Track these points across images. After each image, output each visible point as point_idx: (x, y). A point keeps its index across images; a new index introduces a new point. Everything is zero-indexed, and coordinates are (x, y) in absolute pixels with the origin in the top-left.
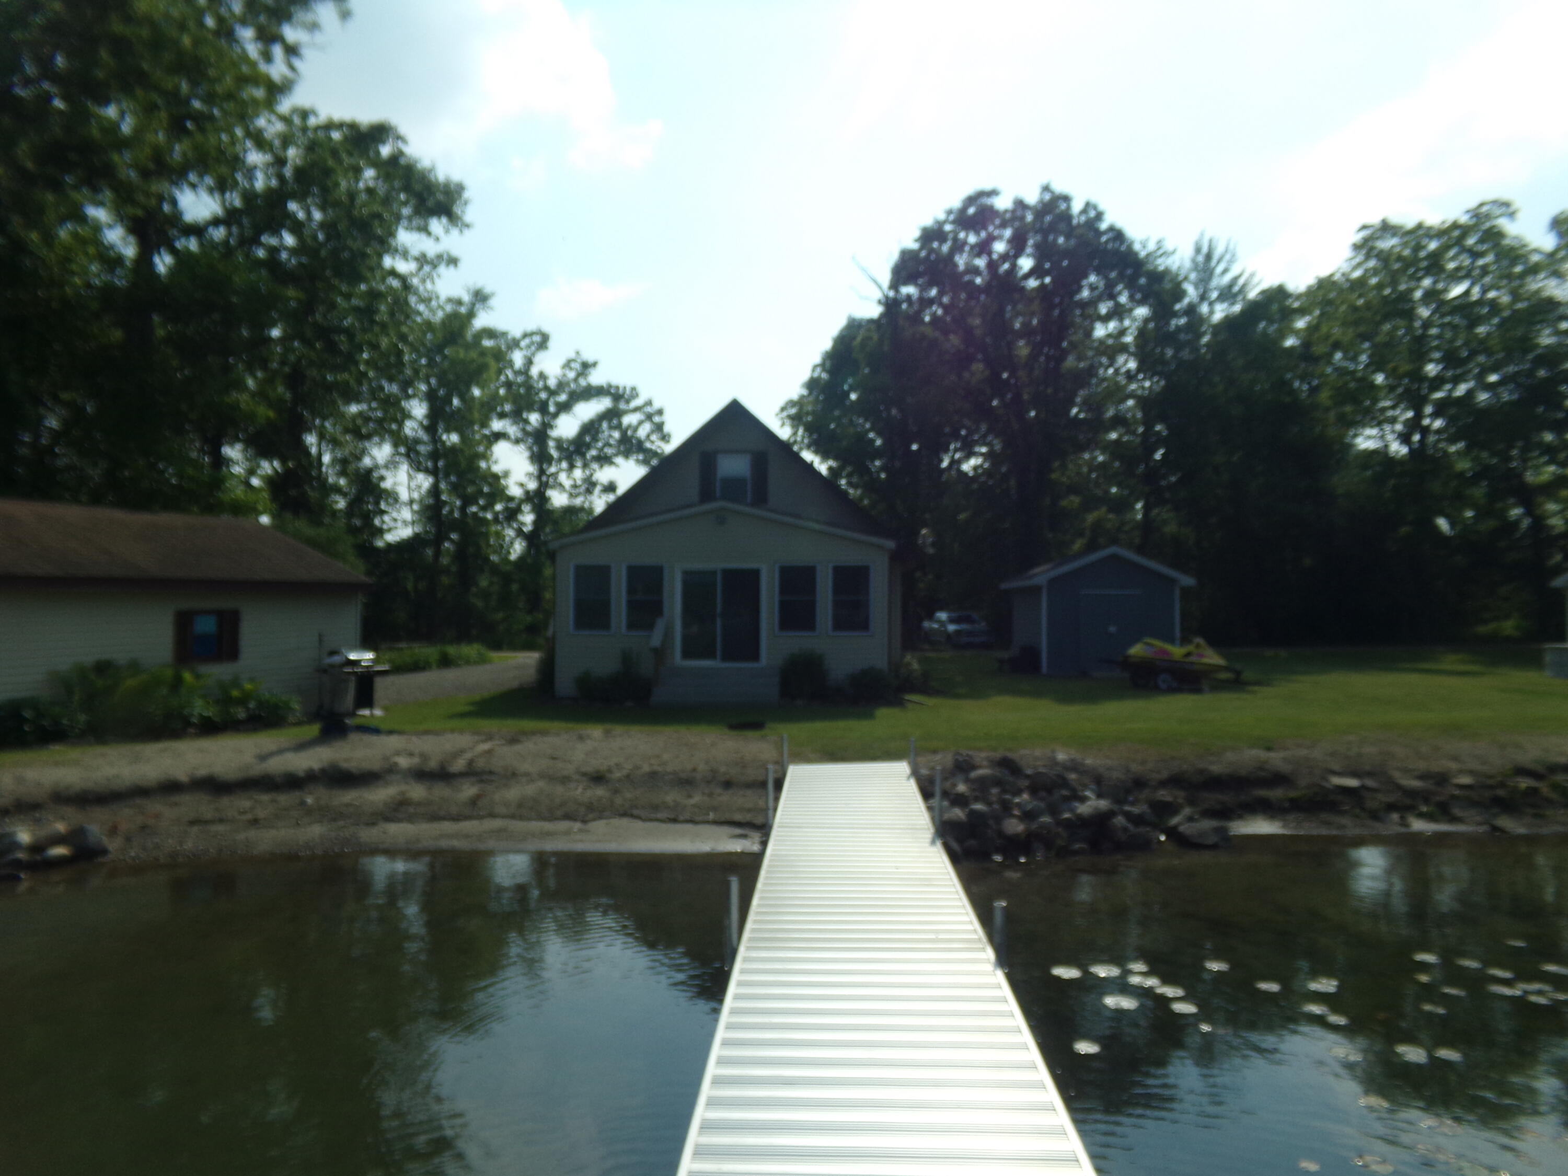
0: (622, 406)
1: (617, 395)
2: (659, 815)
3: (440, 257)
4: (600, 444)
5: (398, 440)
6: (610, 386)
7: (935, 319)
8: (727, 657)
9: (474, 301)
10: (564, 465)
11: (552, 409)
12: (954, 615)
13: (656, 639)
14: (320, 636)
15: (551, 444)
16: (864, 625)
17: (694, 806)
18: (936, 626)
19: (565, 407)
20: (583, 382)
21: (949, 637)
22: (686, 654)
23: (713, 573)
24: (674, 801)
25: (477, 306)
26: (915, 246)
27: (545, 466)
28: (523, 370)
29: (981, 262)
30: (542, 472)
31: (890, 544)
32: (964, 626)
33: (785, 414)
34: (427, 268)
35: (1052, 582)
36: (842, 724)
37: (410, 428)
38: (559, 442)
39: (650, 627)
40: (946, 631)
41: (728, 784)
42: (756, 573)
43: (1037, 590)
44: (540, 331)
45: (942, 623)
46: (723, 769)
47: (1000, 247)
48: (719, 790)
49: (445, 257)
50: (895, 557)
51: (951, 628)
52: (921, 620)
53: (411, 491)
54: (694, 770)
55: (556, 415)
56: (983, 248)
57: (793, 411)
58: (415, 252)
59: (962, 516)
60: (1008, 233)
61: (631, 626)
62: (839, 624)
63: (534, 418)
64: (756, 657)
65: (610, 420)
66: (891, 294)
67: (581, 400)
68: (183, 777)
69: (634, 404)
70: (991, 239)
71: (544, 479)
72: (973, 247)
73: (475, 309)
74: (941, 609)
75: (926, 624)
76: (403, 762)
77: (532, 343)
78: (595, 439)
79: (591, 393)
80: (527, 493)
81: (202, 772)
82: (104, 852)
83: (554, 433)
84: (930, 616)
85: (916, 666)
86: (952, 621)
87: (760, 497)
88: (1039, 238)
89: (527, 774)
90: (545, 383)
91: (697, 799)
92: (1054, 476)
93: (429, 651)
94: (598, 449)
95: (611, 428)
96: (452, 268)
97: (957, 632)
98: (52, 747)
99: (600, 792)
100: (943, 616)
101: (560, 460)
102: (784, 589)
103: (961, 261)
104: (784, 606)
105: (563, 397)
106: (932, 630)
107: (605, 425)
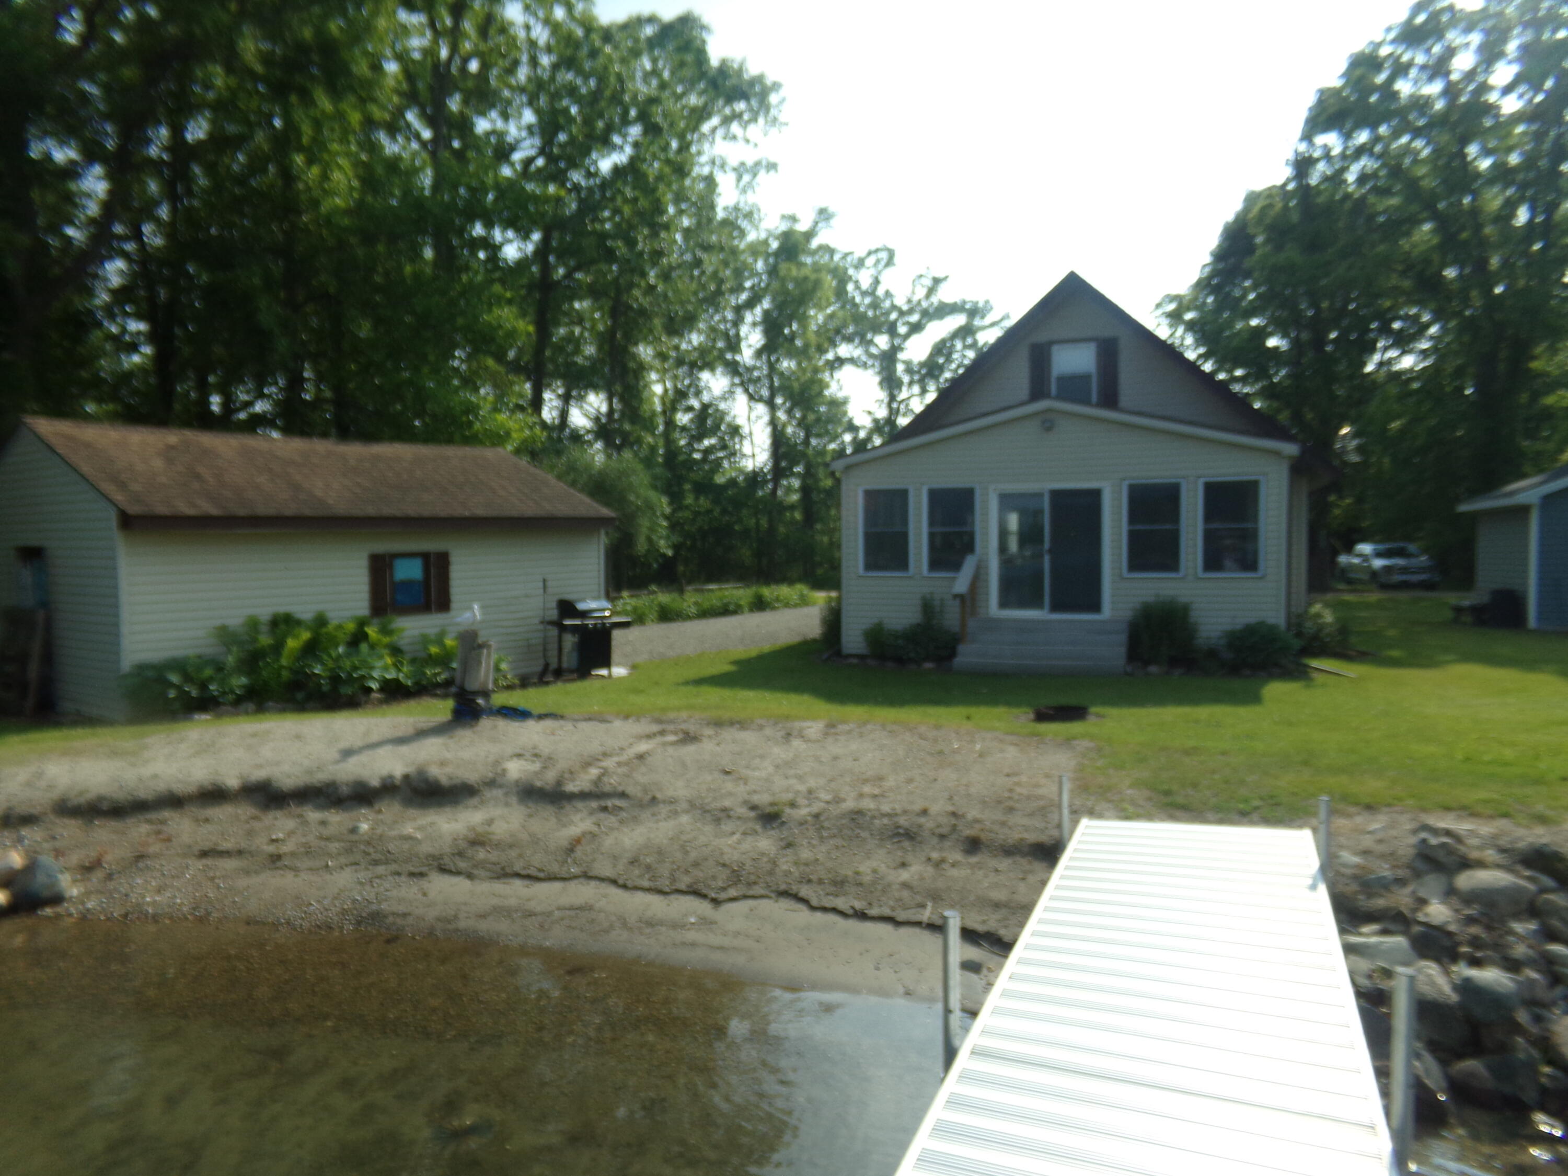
0: (977, 322)
1: (974, 312)
2: (841, 903)
3: (758, 164)
4: (953, 366)
5: (734, 368)
6: (964, 302)
7: (1363, 178)
8: (1057, 607)
9: (817, 220)
10: (916, 389)
11: (902, 330)
12: (1381, 547)
13: (962, 583)
14: (544, 581)
15: (900, 368)
16: (1249, 563)
17: (905, 885)
18: (1356, 561)
19: (916, 328)
20: (935, 300)
21: (1374, 574)
22: (1003, 604)
23: (1038, 495)
24: (875, 871)
25: (820, 225)
26: (1337, 83)
27: (896, 392)
28: (870, 291)
29: (1434, 88)
30: (892, 398)
31: (1291, 449)
32: (1400, 562)
33: (1160, 311)
34: (746, 178)
35: (1548, 500)
36: (1204, 712)
37: (746, 355)
38: (908, 363)
39: (956, 566)
40: (1369, 567)
41: (973, 845)
42: (1095, 494)
43: (1522, 511)
44: (885, 246)
45: (1365, 558)
46: (973, 813)
47: (1463, 62)
48: (956, 856)
49: (764, 163)
50: (1298, 469)
51: (1378, 563)
52: (1336, 553)
53: (751, 423)
54: (925, 812)
55: (906, 337)
56: (1439, 68)
57: (1172, 307)
58: (733, 162)
59: (1395, 425)
60: (1476, 38)
61: (935, 564)
62: (1213, 562)
63: (882, 341)
64: (1095, 606)
65: (964, 339)
66: (1303, 147)
67: (934, 319)
68: (232, 782)
69: (988, 320)
70: (1450, 52)
71: (895, 405)
72: (1423, 67)
73: (817, 229)
74: (1363, 540)
75: (1343, 559)
76: (515, 769)
77: (878, 261)
78: (949, 359)
79: (944, 310)
80: (876, 421)
81: (258, 775)
82: (57, 899)
83: (901, 356)
84: (1349, 548)
85: (1328, 617)
86: (1379, 555)
87: (1110, 398)
88: (1528, 36)
89: (672, 801)
90: (892, 302)
91: (916, 871)
92: (1535, 365)
93: (739, 593)
94: (951, 370)
95: (965, 347)
96: (772, 172)
97: (1387, 569)
98: (196, 717)
99: (766, 843)
100: (1365, 548)
101: (911, 383)
102: (1134, 516)
103: (1404, 87)
104: (1134, 537)
105: (914, 318)
106: (1351, 566)
107: (959, 345)
